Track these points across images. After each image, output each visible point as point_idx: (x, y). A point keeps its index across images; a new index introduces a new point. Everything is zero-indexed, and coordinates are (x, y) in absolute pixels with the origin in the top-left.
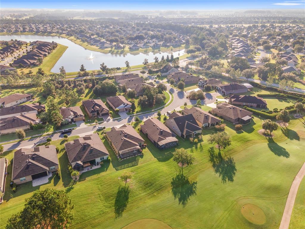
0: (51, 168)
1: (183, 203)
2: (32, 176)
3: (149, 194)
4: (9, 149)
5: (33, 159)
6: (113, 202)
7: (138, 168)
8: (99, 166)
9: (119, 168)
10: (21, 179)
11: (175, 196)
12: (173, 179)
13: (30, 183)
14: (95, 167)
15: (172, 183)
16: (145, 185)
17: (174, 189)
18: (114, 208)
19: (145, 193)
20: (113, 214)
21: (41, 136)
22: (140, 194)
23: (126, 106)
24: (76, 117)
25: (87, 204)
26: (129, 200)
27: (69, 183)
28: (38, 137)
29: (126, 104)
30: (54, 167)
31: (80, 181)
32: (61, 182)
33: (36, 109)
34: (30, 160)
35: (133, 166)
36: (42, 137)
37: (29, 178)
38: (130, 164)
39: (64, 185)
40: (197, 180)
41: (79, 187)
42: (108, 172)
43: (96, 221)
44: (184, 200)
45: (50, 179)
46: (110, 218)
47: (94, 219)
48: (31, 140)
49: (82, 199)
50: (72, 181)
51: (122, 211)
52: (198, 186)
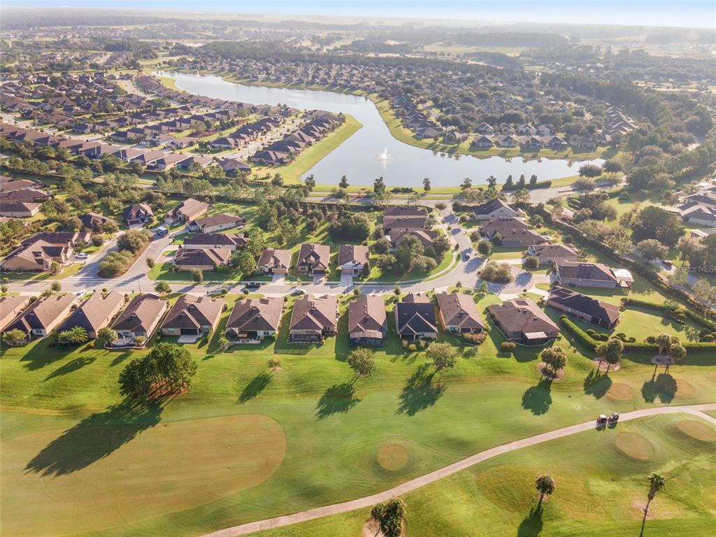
0: (205, 327)
1: (321, 417)
2: (181, 330)
3: (290, 393)
4: (179, 291)
5: (189, 310)
6: (245, 386)
7: (302, 359)
8: (258, 342)
9: (280, 351)
10: (170, 329)
11: (319, 406)
12: (334, 386)
13: (178, 337)
14: (253, 342)
15: (329, 390)
16: (292, 382)
17: (326, 398)
18: (241, 392)
19: (287, 390)
20: (236, 399)
21: (220, 284)
22: (281, 388)
23: (355, 266)
24: (276, 267)
25: (216, 378)
26: (263, 391)
27: (213, 351)
28: (217, 284)
29: (357, 263)
30: (207, 327)
31: (226, 352)
32: (206, 347)
33: (235, 242)
34: (186, 311)
35: (298, 354)
36: (221, 286)
37: (177, 331)
38: (296, 351)
39: (207, 350)
40: (365, 398)
41: (221, 358)
42: (264, 352)
43: (215, 398)
44: (325, 414)
45: (198, 340)
46: (230, 401)
47: (214, 395)
48: (208, 286)
49: (215, 372)
50: (218, 350)
51: (248, 399)
52: (358, 405)
